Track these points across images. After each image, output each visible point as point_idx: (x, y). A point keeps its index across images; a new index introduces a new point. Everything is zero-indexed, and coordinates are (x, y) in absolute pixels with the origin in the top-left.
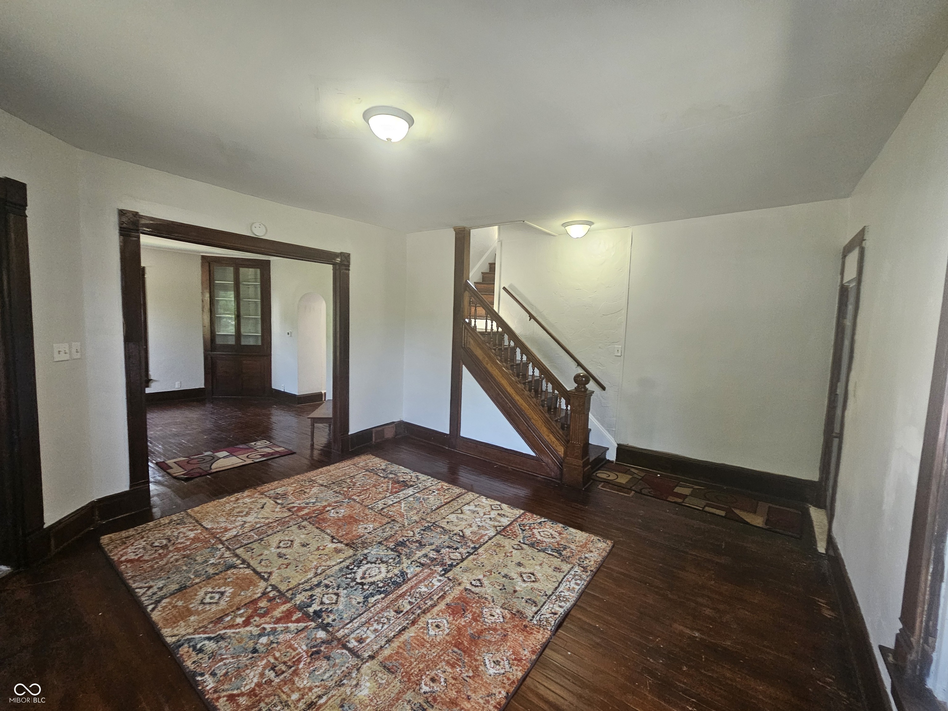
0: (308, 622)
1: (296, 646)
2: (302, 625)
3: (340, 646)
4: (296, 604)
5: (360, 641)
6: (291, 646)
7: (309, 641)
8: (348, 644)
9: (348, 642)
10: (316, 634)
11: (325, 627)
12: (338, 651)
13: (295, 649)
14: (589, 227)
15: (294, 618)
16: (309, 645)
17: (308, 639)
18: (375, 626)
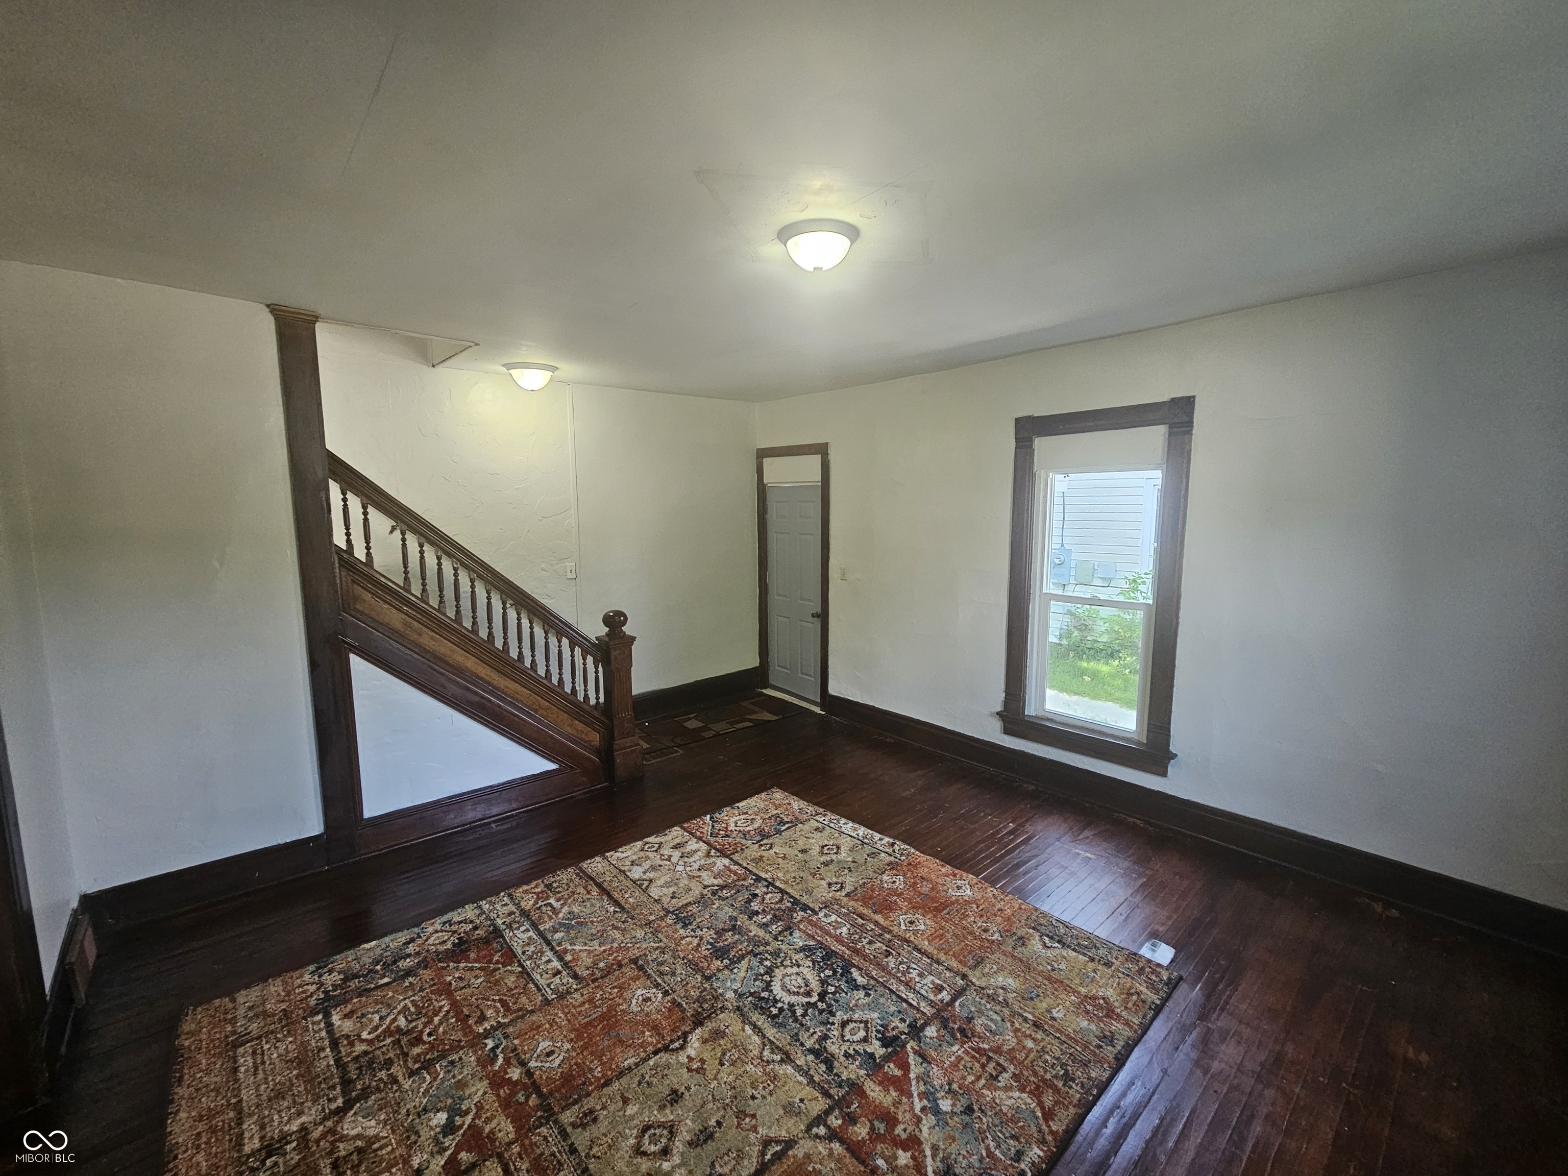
0: (906, 1052)
1: (953, 1058)
2: (912, 1059)
3: (950, 1008)
4: (868, 1075)
5: (939, 989)
6: (955, 1065)
7: (945, 1044)
8: (945, 1001)
9: (942, 1001)
10: (931, 1038)
11: (916, 1030)
12: (957, 1010)
13: (959, 1059)
14: (552, 374)
15: (898, 1073)
16: (952, 1042)
17: (940, 1045)
18: (914, 974)
